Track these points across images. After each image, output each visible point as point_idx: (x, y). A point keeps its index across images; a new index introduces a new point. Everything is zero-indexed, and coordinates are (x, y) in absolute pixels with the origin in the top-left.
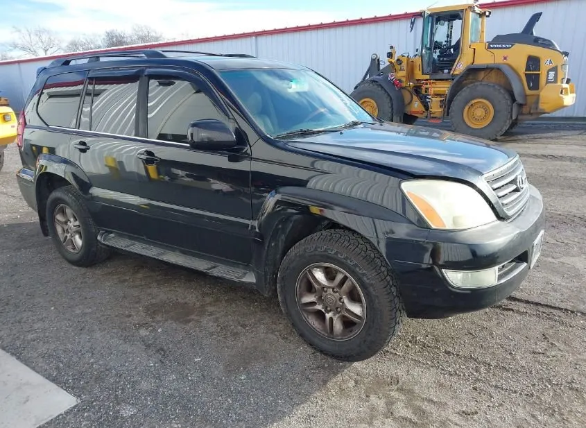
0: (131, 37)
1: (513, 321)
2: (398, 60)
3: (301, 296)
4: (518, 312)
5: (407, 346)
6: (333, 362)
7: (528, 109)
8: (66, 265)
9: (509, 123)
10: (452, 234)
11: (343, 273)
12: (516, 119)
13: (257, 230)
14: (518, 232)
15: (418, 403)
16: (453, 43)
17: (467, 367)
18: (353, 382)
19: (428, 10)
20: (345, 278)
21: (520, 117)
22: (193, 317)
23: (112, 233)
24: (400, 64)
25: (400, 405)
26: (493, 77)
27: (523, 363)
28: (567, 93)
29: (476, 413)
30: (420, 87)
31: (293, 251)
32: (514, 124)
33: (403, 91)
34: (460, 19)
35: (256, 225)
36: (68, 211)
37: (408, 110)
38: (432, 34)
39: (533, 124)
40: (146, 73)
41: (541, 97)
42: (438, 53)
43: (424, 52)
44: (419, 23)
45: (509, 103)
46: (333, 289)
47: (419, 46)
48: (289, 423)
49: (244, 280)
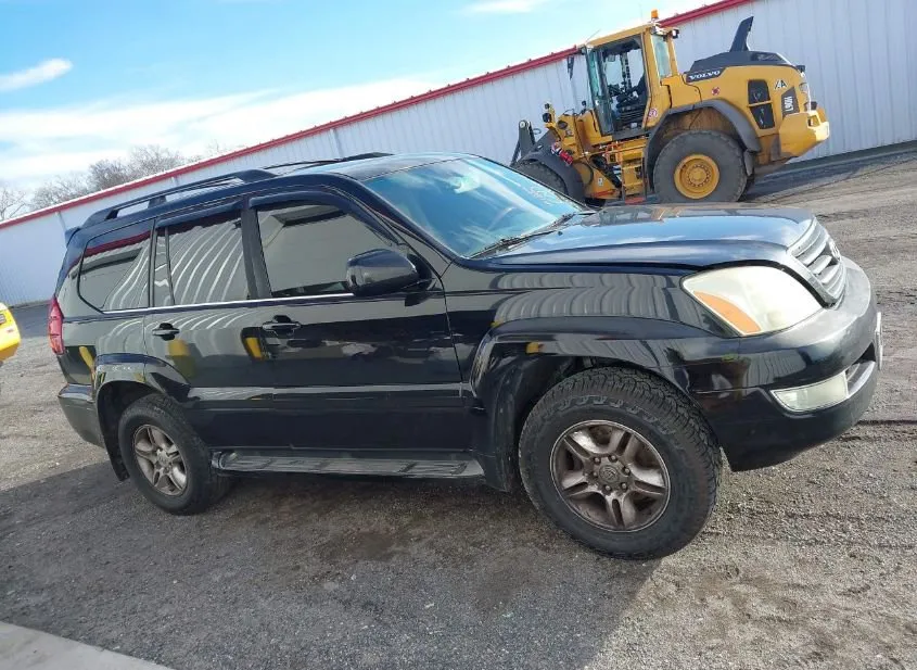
0: (130, 166)
1: (865, 453)
2: (560, 122)
3: (561, 478)
4: (868, 439)
5: (728, 520)
6: (631, 566)
7: (766, 157)
8: (166, 518)
9: (743, 182)
10: (772, 337)
11: (622, 430)
12: (752, 175)
13: (475, 395)
14: (855, 318)
15: (779, 593)
16: (635, 83)
17: (828, 529)
18: (673, 586)
19: (590, 43)
20: (627, 436)
21: (757, 171)
22: (394, 548)
23: (231, 451)
24: (565, 127)
25: (756, 601)
26: (704, 120)
27: (904, 506)
28: (817, 124)
29: (868, 587)
30: (599, 156)
31: (537, 413)
32: (751, 181)
33: (577, 166)
34: (637, 47)
35: (471, 389)
36: (157, 433)
37: (590, 192)
38: (602, 75)
39: (776, 177)
40: (251, 205)
41: (781, 136)
42: (616, 103)
43: (597, 104)
44: (580, 63)
45: (738, 153)
46: (610, 457)
47: (587, 97)
48: (605, 662)
49: (465, 474)
